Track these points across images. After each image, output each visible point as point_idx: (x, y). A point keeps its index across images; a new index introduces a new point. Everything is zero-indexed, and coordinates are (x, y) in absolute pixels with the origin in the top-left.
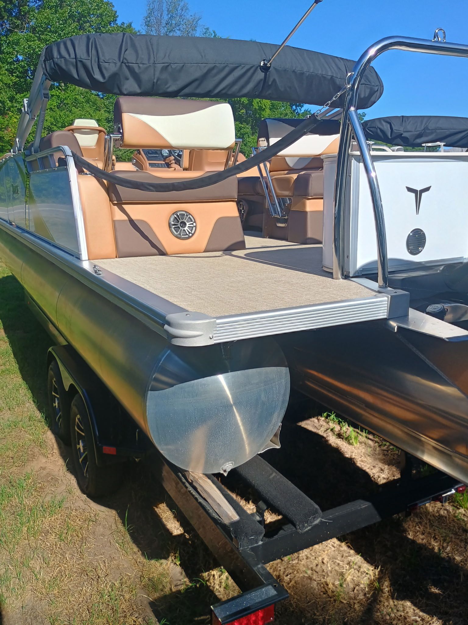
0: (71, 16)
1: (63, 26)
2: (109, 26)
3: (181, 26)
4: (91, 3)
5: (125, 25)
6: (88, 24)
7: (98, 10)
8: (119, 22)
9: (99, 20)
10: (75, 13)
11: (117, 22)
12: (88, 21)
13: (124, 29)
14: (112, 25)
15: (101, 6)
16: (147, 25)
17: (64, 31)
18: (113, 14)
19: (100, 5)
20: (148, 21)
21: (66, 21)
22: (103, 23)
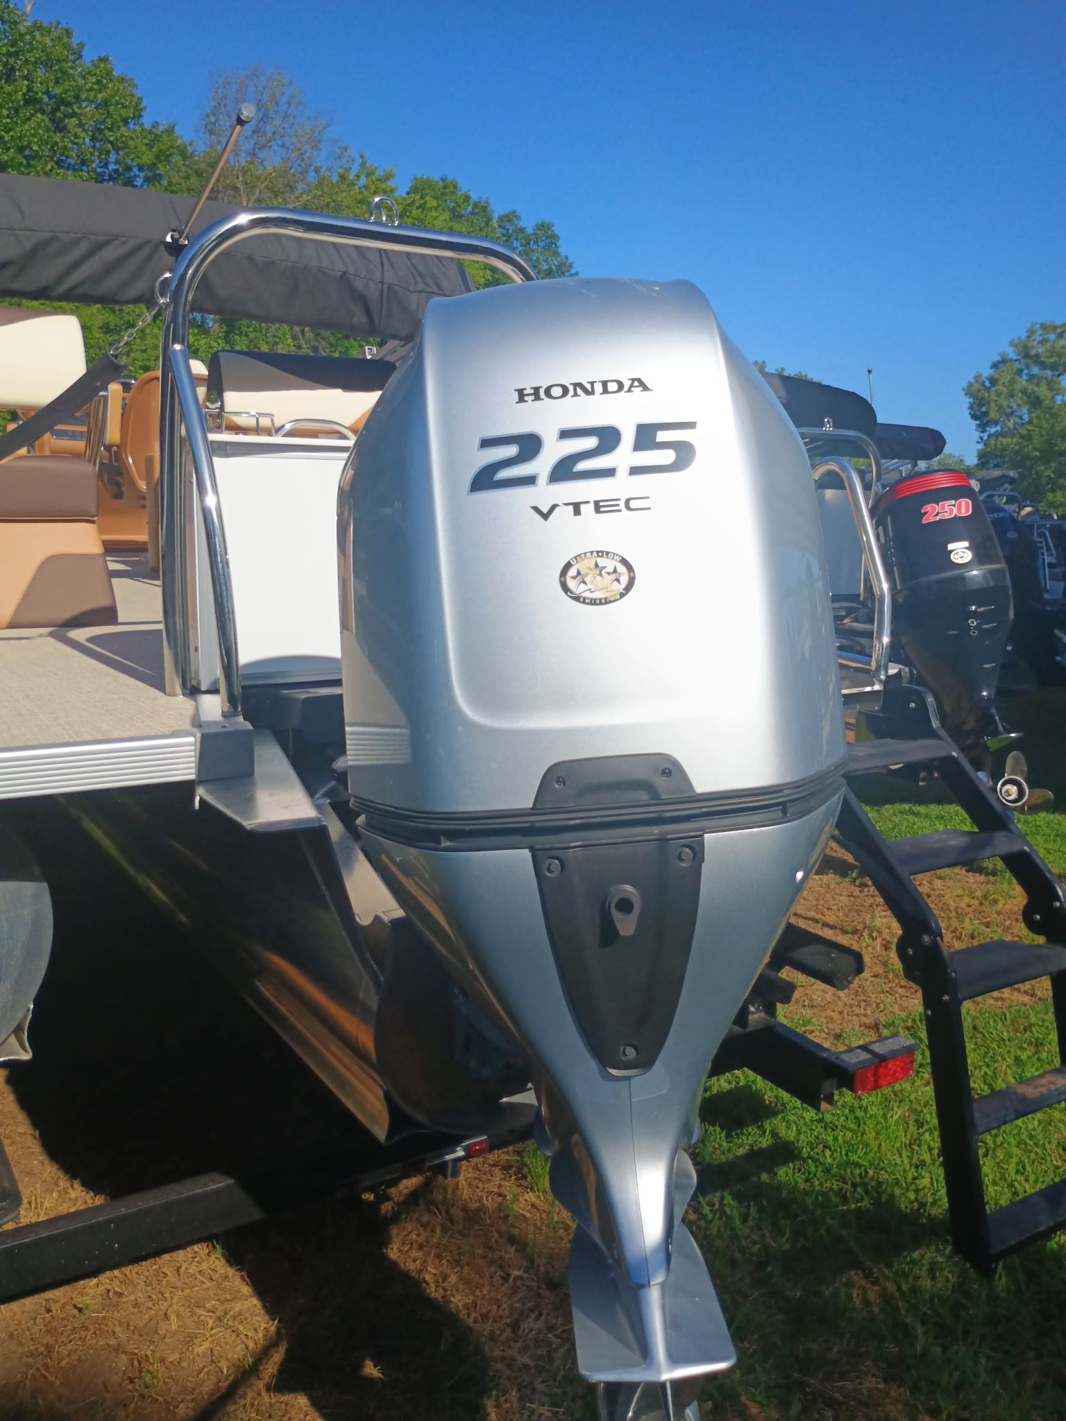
0: (30, 101)
1: (9, 120)
2: (123, 129)
3: (287, 138)
4: (84, 78)
5: (161, 128)
6: (74, 121)
7: (100, 91)
8: (147, 121)
9: (99, 113)
10: (40, 94)
11: (142, 120)
12: (74, 115)
13: (156, 135)
14: (131, 126)
15: (107, 84)
16: (209, 131)
17: (11, 133)
18: (134, 103)
19: (105, 81)
20: (211, 123)
21: (17, 111)
22: (109, 121)
